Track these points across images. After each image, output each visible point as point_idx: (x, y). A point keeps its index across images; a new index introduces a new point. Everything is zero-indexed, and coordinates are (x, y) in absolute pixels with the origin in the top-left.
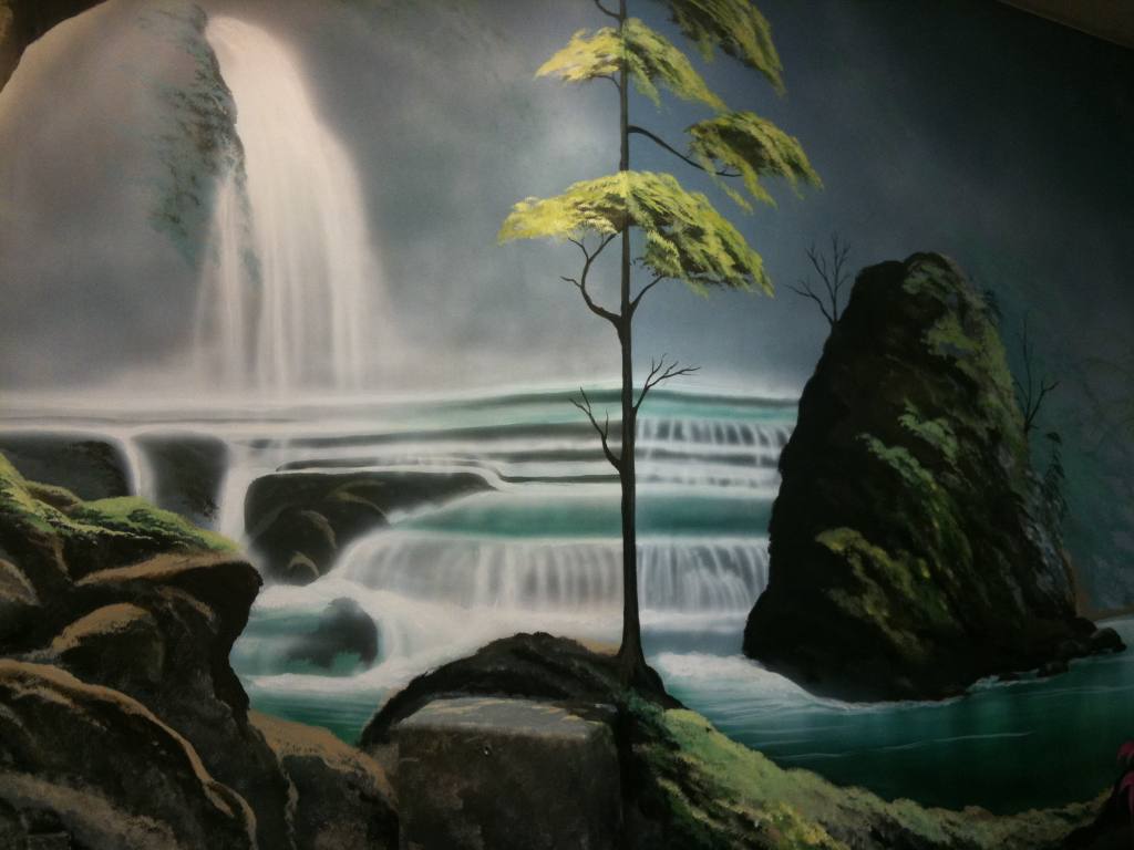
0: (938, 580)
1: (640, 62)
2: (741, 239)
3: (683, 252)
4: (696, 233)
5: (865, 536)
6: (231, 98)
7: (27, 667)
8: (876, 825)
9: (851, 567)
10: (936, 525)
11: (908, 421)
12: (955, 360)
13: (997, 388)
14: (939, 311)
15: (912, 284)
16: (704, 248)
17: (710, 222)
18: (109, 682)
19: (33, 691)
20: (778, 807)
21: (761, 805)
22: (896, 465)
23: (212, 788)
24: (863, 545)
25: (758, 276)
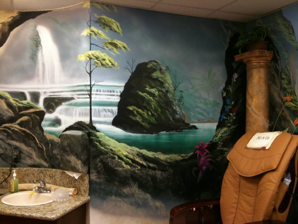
0: (153, 115)
1: (93, 33)
2: (113, 60)
3: (101, 63)
4: (104, 60)
5: (137, 107)
6: (40, 39)
7: (13, 125)
8: (138, 153)
9: (134, 112)
10: (153, 106)
11: (147, 89)
12: (158, 78)
13: (168, 83)
14: (155, 70)
15: (149, 66)
16: (106, 62)
17: (107, 58)
18: (25, 128)
19: (14, 129)
20: (118, 148)
21: (115, 148)
22: (144, 96)
23: (39, 144)
24: (137, 109)
25: (116, 66)
